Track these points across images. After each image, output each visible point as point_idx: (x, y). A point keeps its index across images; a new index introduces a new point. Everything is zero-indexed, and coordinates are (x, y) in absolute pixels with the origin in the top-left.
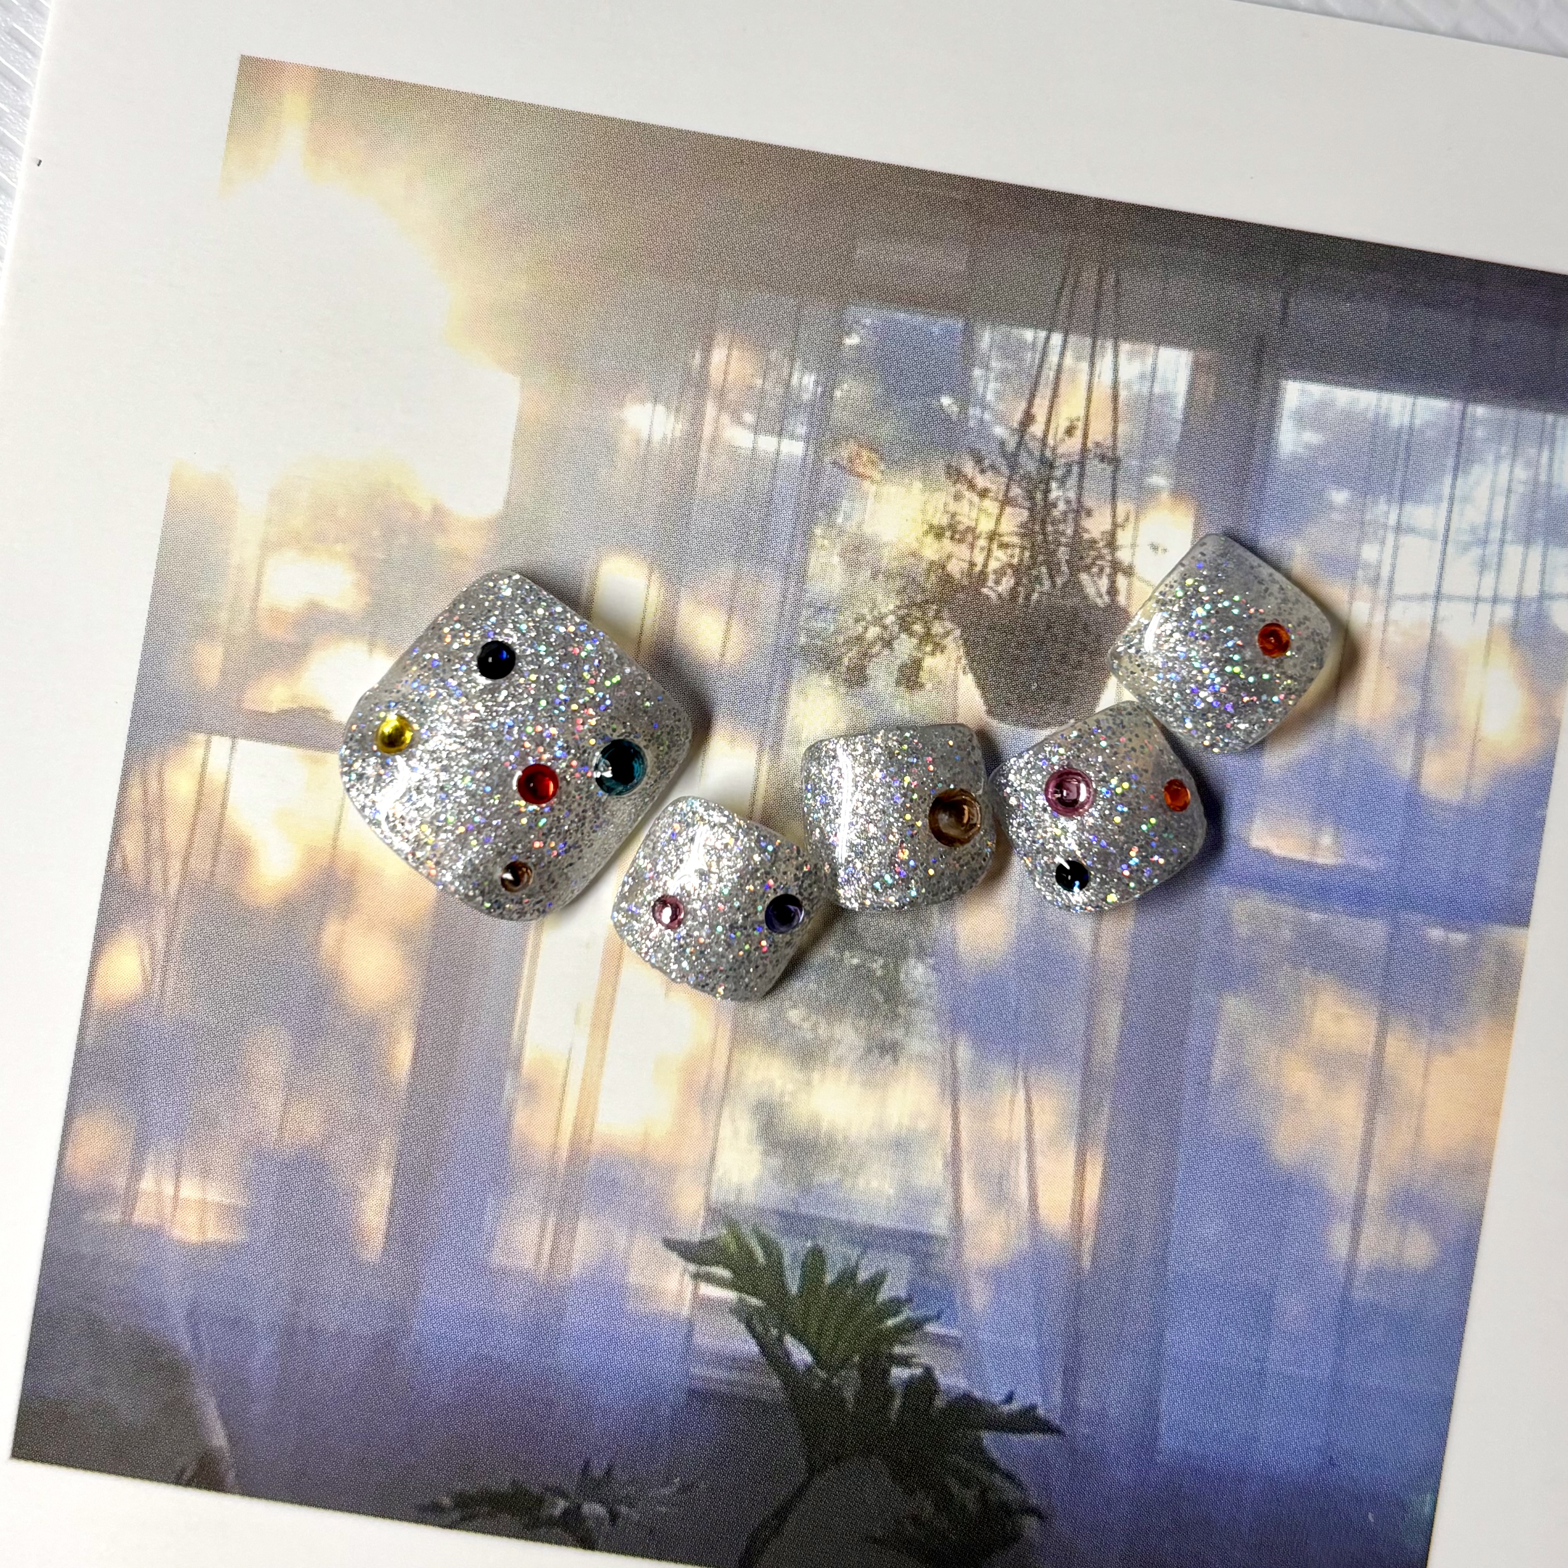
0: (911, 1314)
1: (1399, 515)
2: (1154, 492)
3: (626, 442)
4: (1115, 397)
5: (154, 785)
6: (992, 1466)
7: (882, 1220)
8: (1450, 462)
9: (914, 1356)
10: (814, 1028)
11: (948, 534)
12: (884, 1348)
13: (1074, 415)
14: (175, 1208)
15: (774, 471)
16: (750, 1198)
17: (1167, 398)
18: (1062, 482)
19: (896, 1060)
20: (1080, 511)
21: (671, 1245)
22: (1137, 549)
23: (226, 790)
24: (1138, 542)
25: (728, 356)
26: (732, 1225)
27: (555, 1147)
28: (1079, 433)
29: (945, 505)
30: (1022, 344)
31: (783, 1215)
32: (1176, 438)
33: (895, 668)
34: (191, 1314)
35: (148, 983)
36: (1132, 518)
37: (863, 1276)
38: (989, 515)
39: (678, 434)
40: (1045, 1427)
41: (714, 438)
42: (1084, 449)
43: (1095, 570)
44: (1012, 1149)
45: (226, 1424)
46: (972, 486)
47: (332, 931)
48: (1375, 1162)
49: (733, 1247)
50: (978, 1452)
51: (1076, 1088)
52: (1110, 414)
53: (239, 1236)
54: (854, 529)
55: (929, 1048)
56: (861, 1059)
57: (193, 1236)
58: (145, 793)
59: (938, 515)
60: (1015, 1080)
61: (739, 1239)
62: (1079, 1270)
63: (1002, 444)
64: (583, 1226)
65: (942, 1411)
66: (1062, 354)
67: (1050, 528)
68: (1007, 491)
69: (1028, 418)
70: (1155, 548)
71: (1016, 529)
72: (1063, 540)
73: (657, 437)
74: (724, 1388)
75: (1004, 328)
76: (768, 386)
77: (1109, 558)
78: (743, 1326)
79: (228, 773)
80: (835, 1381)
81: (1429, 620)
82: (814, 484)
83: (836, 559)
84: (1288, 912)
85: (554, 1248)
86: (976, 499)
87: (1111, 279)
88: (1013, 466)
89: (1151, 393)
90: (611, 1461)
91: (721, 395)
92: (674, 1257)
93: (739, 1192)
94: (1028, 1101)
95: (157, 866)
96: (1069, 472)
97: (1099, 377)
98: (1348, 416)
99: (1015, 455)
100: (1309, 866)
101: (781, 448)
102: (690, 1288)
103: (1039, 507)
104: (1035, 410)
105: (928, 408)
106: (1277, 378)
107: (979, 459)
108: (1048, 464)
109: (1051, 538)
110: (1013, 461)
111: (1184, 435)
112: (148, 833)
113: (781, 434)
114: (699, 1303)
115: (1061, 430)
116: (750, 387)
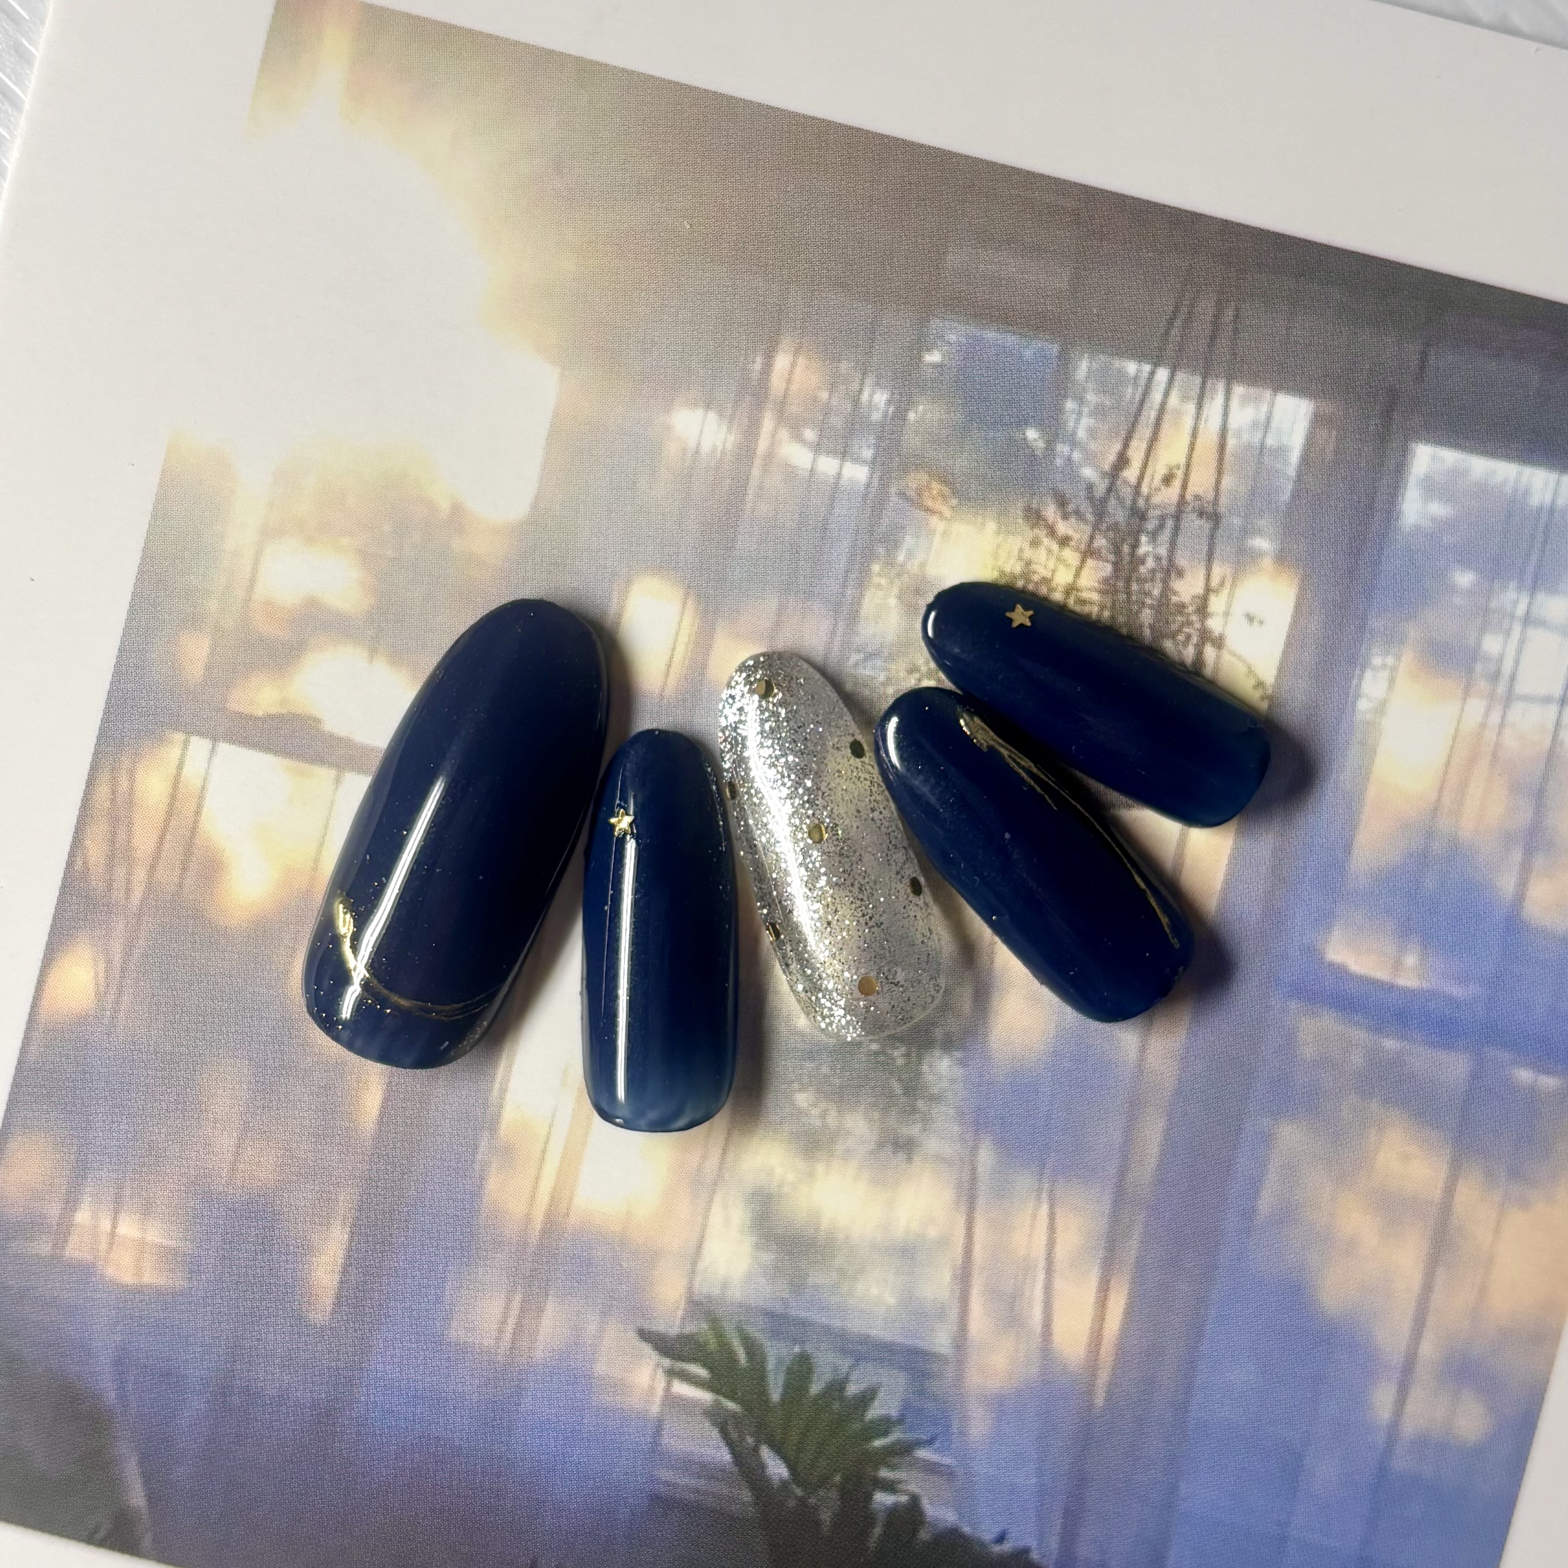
0: (902, 1436)
1: (1530, 604)
2: (1255, 556)
3: (672, 450)
4: (1222, 446)
5: (124, 784)
7: (879, 1331)
9: (899, 1482)
10: (823, 1115)
12: (869, 1470)
13: (1173, 463)
14: (111, 1244)
15: (833, 498)
16: (736, 1294)
17: (1280, 452)
18: (1154, 536)
19: (909, 1159)
20: (1170, 570)
21: (645, 1335)
22: (1230, 619)
23: (201, 797)
24: (1231, 611)
25: (793, 365)
26: (714, 1321)
27: (528, 1219)
28: (1177, 484)
29: (1021, 550)
30: (1122, 377)
31: (770, 1315)
32: (1286, 496)
34: (118, 1362)
35: (100, 996)
36: (1228, 585)
37: (852, 1389)
38: (1068, 566)
39: (729, 446)
42: (1182, 501)
43: (1181, 637)
44: (1027, 1266)
45: (146, 1483)
46: (1052, 531)
48: (1431, 1321)
49: (713, 1345)
51: (1107, 1207)
52: (1214, 464)
53: (179, 1282)
54: (915, 570)
55: (948, 1150)
56: (871, 1152)
57: (128, 1278)
58: (114, 792)
59: (1012, 561)
60: (1039, 1191)
61: (720, 1335)
62: (1091, 1406)
63: (1090, 487)
64: (551, 1307)
65: (927, 1544)
66: (1166, 394)
67: (1135, 587)
68: (1092, 538)
69: (1122, 461)
70: (1250, 619)
71: (1096, 585)
72: (1149, 601)
73: (706, 447)
74: (689, 1496)
75: (1103, 358)
76: (834, 401)
77: (1198, 625)
78: (715, 1433)
79: (205, 779)
80: (812, 1501)
81: (1551, 726)
82: (876, 515)
83: (893, 601)
84: (1360, 1035)
85: (519, 1325)
86: (1055, 547)
88: (1100, 513)
89: (1262, 446)
91: (782, 405)
92: (647, 1349)
93: (725, 1285)
94: (1052, 1216)
95: (120, 872)
96: (1161, 526)
97: (1206, 421)
98: (1482, 490)
99: (1104, 501)
100: (1390, 988)
101: (843, 472)
102: (663, 1384)
103: (1124, 562)
104: (1131, 453)
105: (1010, 438)
106: (1407, 439)
107: (1062, 502)
108: (1139, 515)
109: (1134, 598)
110: (1100, 508)
111: (1296, 495)
112: (114, 834)
113: (844, 454)
114: (671, 1401)
115: (1158, 478)
116: (815, 400)
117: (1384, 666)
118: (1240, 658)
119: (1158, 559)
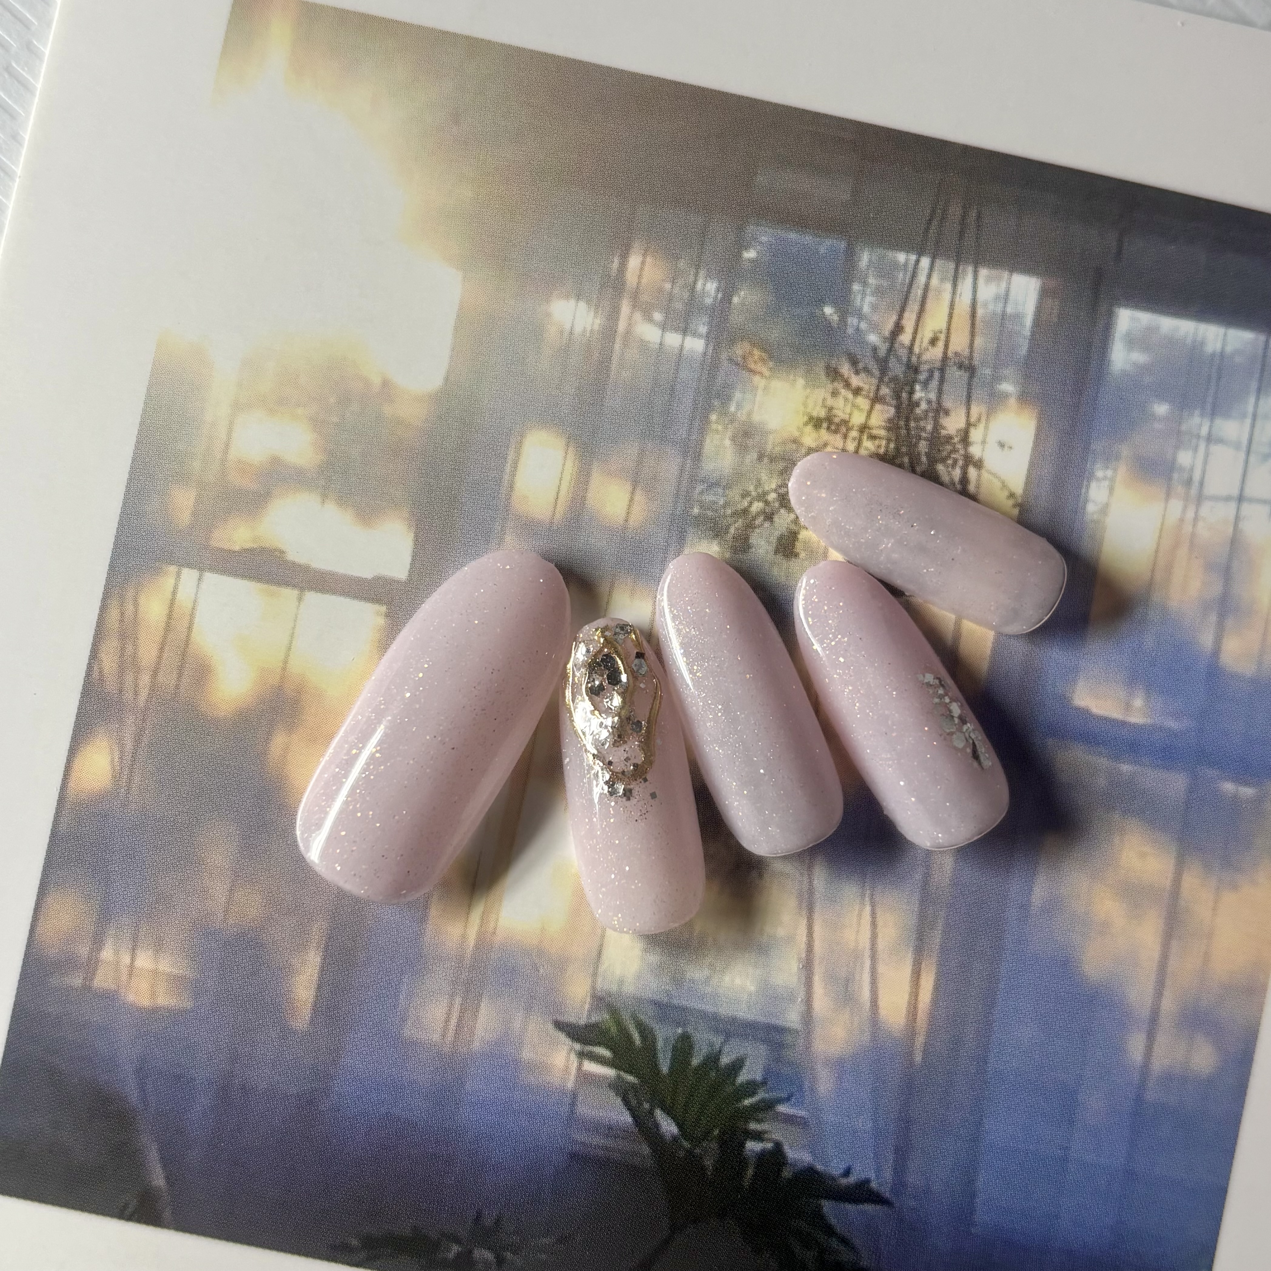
0: (765, 1095)
1: (1211, 427)
2: (1003, 397)
3: (552, 332)
4: (972, 316)
5: (130, 608)
6: (830, 1231)
7: (744, 1013)
8: (1254, 385)
9: (765, 1132)
11: (825, 425)
12: (741, 1124)
13: (937, 328)
14: (131, 975)
15: (678, 365)
16: (629, 989)
17: (1018, 317)
18: (925, 385)
19: (761, 876)
20: (939, 410)
21: (560, 1026)
22: (987, 446)
23: (192, 615)
24: (988, 440)
25: (643, 263)
26: (614, 1012)
27: (463, 939)
28: (941, 344)
29: (824, 400)
30: (895, 265)
31: (657, 1004)
32: (1024, 351)
33: (773, 539)
34: (139, 1071)
35: (116, 779)
36: (983, 419)
37: (725, 1060)
38: (861, 410)
39: (596, 327)
40: (876, 1198)
41: (628, 332)
42: (945, 358)
43: (950, 462)
44: (856, 955)
45: (165, 1167)
46: (847, 385)
47: (279, 740)
48: (1168, 982)
49: (614, 1030)
50: (818, 1217)
51: (915, 906)
52: (968, 328)
53: (186, 1002)
54: (744, 418)
55: (792, 868)
56: (731, 871)
57: (145, 1002)
58: (122, 614)
59: (818, 408)
60: (863, 896)
61: (619, 1023)
62: (911, 1063)
63: (875, 349)
64: (484, 1007)
65: (789, 1181)
66: (929, 276)
67: (912, 424)
68: (878, 388)
69: (898, 329)
70: (1002, 445)
71: (884, 424)
72: (924, 435)
73: (578, 329)
74: (601, 1153)
75: (880, 251)
76: (676, 291)
77: (962, 452)
78: (619, 1101)
79: (195, 602)
80: (698, 1151)
81: (1232, 518)
82: (712, 377)
83: (727, 442)
84: (1103, 763)
85: (459, 1025)
86: (850, 396)
87: (973, 214)
88: (884, 370)
89: (1004, 313)
90: (500, 1213)
91: (635, 294)
92: (562, 1037)
93: (621, 982)
94: (873, 914)
95: (129, 678)
96: (930, 378)
97: (960, 296)
98: (1171, 342)
99: (886, 359)
100: (1123, 724)
101: (685, 345)
102: (575, 1064)
103: (904, 406)
104: (904, 322)
105: (812, 315)
106: (1112, 305)
107: (854, 362)
108: (913, 369)
109: (913, 433)
110: (883, 364)
111: (1031, 350)
112: (123, 649)
113: (685, 332)
114: (584, 1078)
115: (926, 341)
116: (660, 290)
117: (1105, 478)
118: (994, 475)
119: (929, 402)
